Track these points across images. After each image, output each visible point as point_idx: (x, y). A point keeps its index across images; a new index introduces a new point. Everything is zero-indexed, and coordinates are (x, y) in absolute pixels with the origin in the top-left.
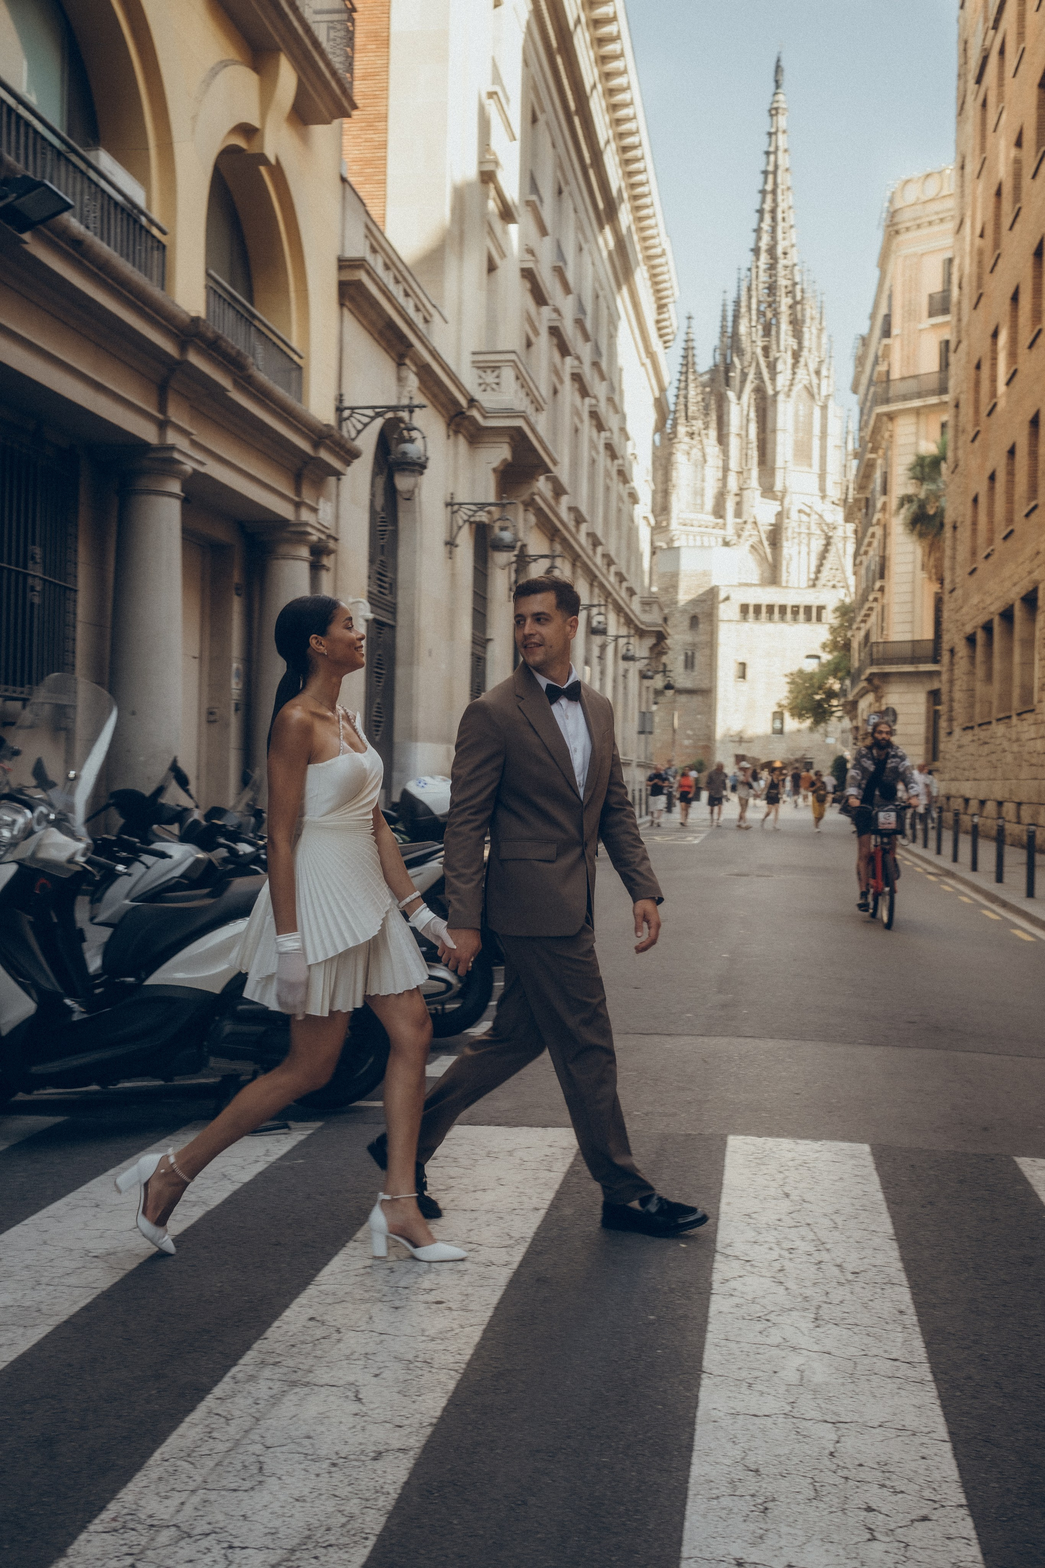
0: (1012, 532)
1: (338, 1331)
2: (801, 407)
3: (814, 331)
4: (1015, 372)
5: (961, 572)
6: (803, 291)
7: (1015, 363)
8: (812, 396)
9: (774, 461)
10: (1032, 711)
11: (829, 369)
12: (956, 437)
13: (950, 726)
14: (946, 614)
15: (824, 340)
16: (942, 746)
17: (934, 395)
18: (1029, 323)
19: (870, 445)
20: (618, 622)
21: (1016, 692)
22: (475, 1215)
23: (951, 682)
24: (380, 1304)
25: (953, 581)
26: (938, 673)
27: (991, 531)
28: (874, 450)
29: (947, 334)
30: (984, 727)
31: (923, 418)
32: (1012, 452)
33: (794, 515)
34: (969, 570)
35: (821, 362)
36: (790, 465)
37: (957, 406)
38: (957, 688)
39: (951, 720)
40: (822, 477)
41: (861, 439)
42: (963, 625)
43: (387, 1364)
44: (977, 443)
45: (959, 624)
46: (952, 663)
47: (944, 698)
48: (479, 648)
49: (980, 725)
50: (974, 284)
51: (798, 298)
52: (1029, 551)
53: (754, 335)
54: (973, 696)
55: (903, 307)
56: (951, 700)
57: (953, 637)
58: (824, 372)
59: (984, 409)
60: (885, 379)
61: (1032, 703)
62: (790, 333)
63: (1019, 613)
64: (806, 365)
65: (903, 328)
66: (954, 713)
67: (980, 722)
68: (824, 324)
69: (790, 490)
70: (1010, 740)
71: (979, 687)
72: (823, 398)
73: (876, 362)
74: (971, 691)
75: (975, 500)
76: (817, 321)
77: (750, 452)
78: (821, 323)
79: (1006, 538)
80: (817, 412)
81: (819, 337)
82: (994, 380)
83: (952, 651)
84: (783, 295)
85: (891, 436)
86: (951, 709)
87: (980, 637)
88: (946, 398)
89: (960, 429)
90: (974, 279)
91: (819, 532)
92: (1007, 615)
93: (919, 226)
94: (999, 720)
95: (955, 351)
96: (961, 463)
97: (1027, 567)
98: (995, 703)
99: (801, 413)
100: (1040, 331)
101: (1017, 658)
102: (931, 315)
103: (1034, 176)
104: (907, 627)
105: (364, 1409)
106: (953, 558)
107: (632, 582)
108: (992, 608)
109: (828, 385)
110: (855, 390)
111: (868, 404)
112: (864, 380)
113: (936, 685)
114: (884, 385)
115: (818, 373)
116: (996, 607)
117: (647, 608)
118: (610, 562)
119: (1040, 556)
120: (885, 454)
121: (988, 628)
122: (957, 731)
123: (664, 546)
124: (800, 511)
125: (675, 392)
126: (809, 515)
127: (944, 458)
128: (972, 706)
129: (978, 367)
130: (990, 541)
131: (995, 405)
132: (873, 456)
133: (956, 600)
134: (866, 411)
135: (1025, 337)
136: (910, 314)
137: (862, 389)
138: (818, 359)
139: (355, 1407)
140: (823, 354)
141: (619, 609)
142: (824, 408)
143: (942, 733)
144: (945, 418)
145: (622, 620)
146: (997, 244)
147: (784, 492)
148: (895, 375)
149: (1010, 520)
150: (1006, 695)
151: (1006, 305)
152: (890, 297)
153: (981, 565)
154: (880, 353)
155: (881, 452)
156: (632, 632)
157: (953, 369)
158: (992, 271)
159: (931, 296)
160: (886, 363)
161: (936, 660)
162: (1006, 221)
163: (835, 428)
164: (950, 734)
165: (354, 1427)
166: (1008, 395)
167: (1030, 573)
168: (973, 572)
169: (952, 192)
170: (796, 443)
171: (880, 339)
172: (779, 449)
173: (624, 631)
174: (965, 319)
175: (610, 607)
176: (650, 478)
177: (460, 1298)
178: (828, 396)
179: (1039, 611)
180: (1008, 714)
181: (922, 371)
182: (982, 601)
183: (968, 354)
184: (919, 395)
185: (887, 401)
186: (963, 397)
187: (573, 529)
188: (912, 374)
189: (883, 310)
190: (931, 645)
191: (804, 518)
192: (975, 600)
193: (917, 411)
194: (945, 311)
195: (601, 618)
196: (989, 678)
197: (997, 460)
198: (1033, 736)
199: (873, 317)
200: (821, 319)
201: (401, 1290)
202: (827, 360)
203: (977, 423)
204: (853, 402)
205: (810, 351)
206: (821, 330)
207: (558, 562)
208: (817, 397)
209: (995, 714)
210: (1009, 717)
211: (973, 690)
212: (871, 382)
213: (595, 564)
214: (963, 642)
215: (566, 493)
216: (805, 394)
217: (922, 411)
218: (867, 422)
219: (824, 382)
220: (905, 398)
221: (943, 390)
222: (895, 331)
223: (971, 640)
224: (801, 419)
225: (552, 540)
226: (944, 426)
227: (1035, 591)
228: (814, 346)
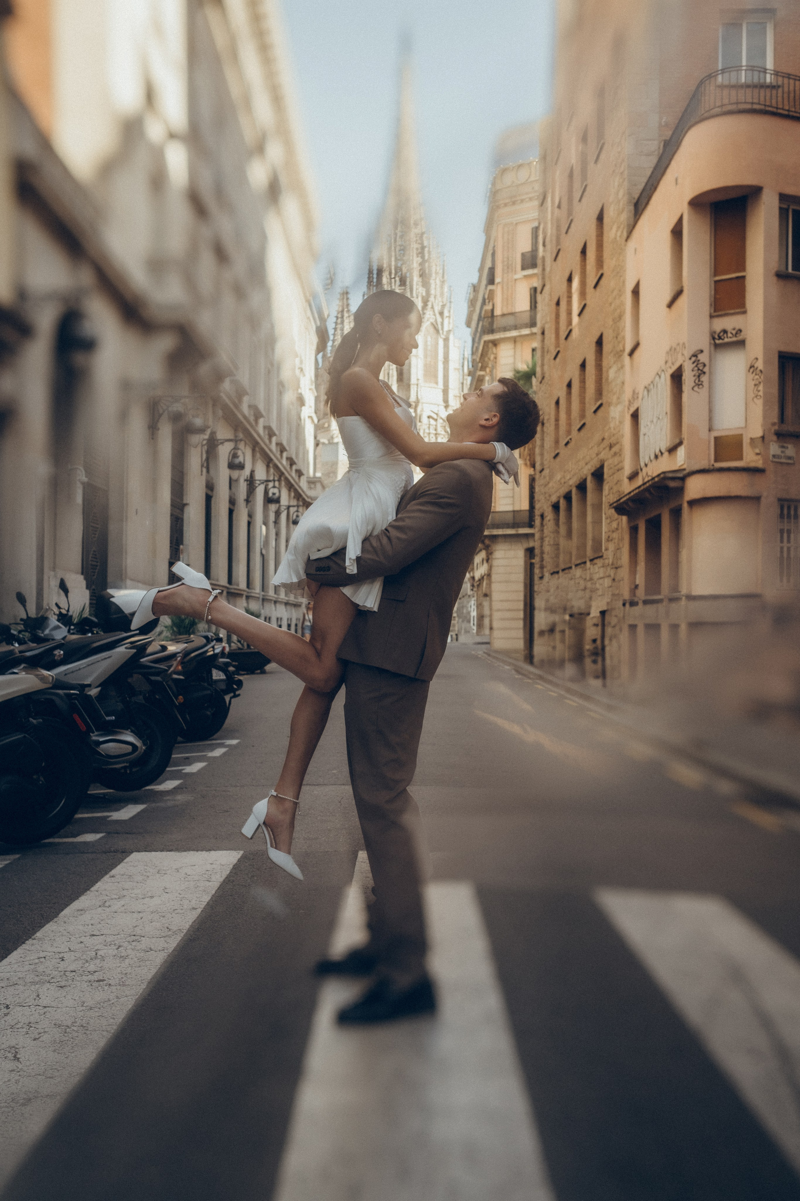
0: (584, 424)
1: (7, 1007)
2: (429, 339)
3: (438, 282)
4: (585, 305)
5: (548, 456)
6: (429, 252)
7: (585, 299)
8: (437, 331)
9: (409, 379)
10: (601, 557)
11: (449, 311)
12: (543, 356)
13: (542, 572)
14: (537, 489)
15: (446, 290)
16: (536, 588)
17: (526, 327)
18: (595, 269)
19: (480, 365)
20: (289, 495)
21: (589, 543)
22: (141, 915)
23: (542, 539)
24: (48, 984)
25: (542, 464)
26: (533, 535)
27: (569, 424)
28: (483, 368)
29: (536, 283)
30: (567, 571)
31: (519, 345)
32: (583, 365)
33: (425, 420)
34: (553, 455)
35: (443, 306)
36: (421, 382)
37: (543, 333)
38: (546, 543)
39: (542, 567)
40: (445, 392)
41: (473, 361)
42: (550, 496)
43: (46, 1030)
44: (558, 359)
45: (547, 495)
46: (542, 525)
47: (537, 551)
48: (178, 511)
49: (563, 570)
50: (554, 242)
51: (426, 258)
52: (597, 437)
53: (393, 284)
54: (558, 549)
55: (503, 262)
56: (542, 553)
57: (543, 505)
58: (446, 314)
59: (563, 334)
60: (490, 315)
61: (601, 551)
62: (420, 284)
63: (590, 485)
64: (432, 307)
65: (503, 279)
66: (544, 563)
67: (563, 567)
68: (446, 277)
69: (421, 401)
70: (585, 579)
71: (562, 542)
72: (445, 333)
73: (484, 303)
74: (557, 545)
75: (557, 403)
76: (441, 275)
77: (391, 372)
78: (443, 277)
79: (580, 429)
80: (441, 343)
81: (442, 287)
82: (569, 313)
83: (542, 516)
84: (415, 255)
85: (496, 358)
86: (542, 560)
87: (563, 504)
88: (535, 330)
89: (546, 350)
90: (554, 238)
91: (443, 433)
92: (582, 487)
93: (514, 203)
94: (576, 565)
95: (541, 293)
96: (547, 376)
97: (596, 449)
98: (574, 553)
99: (429, 343)
100: (602, 275)
101: (589, 519)
102: (523, 269)
103: (596, 161)
104: (509, 501)
105: (20, 1066)
106: (542, 446)
107: (300, 465)
108: (571, 482)
109: (449, 323)
110: (468, 325)
111: (478, 335)
112: (475, 317)
113: (531, 544)
114: (490, 320)
115: (441, 314)
116: (574, 481)
117: (312, 486)
118: (282, 449)
119: (605, 441)
120: (491, 371)
121: (568, 497)
122: (547, 575)
123: (326, 441)
124: (429, 417)
125: (333, 325)
126: (436, 420)
127: (534, 374)
128: (557, 556)
129: (558, 303)
130: (569, 432)
131: (571, 331)
132: (482, 373)
133: (545, 477)
134: (477, 339)
135: (591, 280)
136: (508, 267)
137: (474, 324)
138: (441, 304)
139: (11, 1065)
140: (445, 300)
141: (290, 487)
142: (446, 340)
143: (536, 578)
144: (535, 344)
145: (293, 494)
146: (570, 212)
147: (417, 402)
148: (498, 312)
149: (583, 415)
150: (582, 547)
151: (578, 257)
152: (493, 255)
153: (563, 451)
154: (486, 297)
155: (488, 370)
156: (301, 503)
157: (539, 306)
158: (566, 233)
159: (523, 255)
160: (491, 304)
161: (531, 526)
162: (577, 195)
163: (455, 356)
164: (541, 578)
165: (9, 1081)
166: (580, 323)
167: (597, 455)
168: (557, 455)
169: (537, 178)
170: (425, 365)
171: (486, 286)
172: (413, 371)
173: (294, 502)
174: (548, 269)
175: (283, 483)
176: (313, 387)
177: (120, 976)
178: (449, 331)
179: (605, 483)
180: (584, 561)
181: (517, 310)
182: (564, 477)
183: (550, 295)
184: (516, 327)
185: (492, 331)
186: (547, 326)
187: (253, 423)
188: (510, 311)
189: (489, 264)
190: (527, 514)
191: (432, 422)
192: (558, 477)
193: (515, 340)
194: (534, 265)
195: (276, 491)
196: (569, 534)
197: (573, 372)
198: (602, 575)
199: (481, 270)
200: (443, 274)
201: (67, 974)
202: (448, 304)
203: (557, 345)
204: (466, 334)
205: (435, 297)
206: (443, 282)
207: (241, 445)
208: (441, 332)
209: (575, 561)
210: (585, 563)
211: (558, 545)
212: (480, 319)
213: (271, 450)
214: (550, 508)
215: (247, 394)
216: (432, 330)
217: (518, 339)
218: (477, 349)
219: (446, 321)
220: (505, 329)
221: (533, 324)
222: (498, 280)
223: (556, 507)
224: (429, 348)
225: (236, 430)
226: (534, 350)
227: (602, 467)
228: (438, 294)
